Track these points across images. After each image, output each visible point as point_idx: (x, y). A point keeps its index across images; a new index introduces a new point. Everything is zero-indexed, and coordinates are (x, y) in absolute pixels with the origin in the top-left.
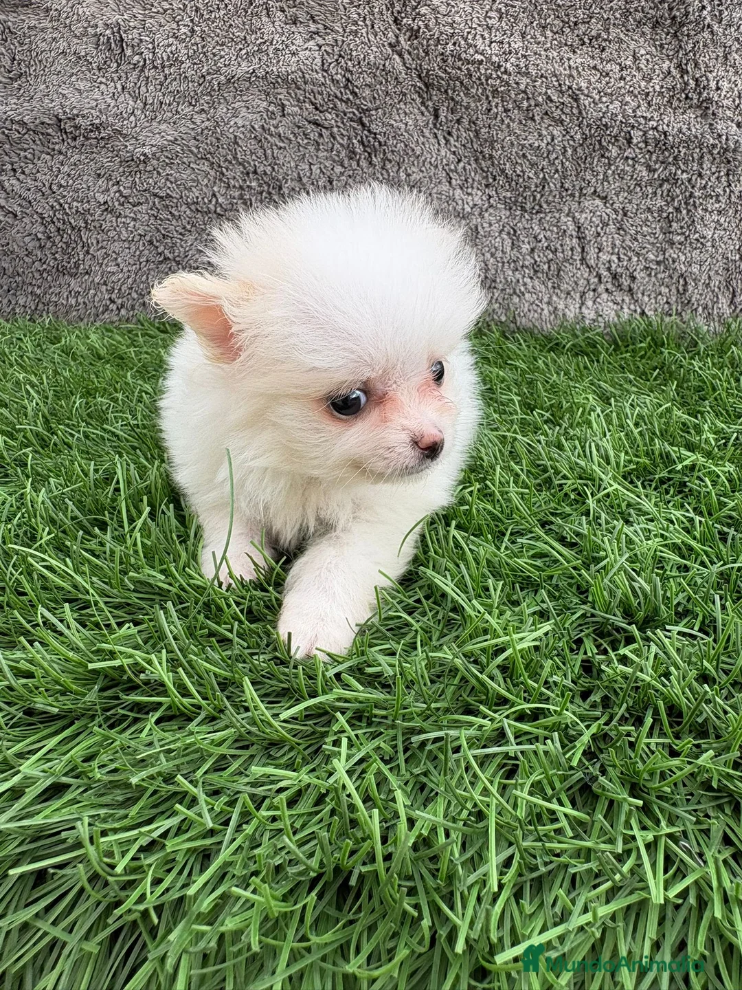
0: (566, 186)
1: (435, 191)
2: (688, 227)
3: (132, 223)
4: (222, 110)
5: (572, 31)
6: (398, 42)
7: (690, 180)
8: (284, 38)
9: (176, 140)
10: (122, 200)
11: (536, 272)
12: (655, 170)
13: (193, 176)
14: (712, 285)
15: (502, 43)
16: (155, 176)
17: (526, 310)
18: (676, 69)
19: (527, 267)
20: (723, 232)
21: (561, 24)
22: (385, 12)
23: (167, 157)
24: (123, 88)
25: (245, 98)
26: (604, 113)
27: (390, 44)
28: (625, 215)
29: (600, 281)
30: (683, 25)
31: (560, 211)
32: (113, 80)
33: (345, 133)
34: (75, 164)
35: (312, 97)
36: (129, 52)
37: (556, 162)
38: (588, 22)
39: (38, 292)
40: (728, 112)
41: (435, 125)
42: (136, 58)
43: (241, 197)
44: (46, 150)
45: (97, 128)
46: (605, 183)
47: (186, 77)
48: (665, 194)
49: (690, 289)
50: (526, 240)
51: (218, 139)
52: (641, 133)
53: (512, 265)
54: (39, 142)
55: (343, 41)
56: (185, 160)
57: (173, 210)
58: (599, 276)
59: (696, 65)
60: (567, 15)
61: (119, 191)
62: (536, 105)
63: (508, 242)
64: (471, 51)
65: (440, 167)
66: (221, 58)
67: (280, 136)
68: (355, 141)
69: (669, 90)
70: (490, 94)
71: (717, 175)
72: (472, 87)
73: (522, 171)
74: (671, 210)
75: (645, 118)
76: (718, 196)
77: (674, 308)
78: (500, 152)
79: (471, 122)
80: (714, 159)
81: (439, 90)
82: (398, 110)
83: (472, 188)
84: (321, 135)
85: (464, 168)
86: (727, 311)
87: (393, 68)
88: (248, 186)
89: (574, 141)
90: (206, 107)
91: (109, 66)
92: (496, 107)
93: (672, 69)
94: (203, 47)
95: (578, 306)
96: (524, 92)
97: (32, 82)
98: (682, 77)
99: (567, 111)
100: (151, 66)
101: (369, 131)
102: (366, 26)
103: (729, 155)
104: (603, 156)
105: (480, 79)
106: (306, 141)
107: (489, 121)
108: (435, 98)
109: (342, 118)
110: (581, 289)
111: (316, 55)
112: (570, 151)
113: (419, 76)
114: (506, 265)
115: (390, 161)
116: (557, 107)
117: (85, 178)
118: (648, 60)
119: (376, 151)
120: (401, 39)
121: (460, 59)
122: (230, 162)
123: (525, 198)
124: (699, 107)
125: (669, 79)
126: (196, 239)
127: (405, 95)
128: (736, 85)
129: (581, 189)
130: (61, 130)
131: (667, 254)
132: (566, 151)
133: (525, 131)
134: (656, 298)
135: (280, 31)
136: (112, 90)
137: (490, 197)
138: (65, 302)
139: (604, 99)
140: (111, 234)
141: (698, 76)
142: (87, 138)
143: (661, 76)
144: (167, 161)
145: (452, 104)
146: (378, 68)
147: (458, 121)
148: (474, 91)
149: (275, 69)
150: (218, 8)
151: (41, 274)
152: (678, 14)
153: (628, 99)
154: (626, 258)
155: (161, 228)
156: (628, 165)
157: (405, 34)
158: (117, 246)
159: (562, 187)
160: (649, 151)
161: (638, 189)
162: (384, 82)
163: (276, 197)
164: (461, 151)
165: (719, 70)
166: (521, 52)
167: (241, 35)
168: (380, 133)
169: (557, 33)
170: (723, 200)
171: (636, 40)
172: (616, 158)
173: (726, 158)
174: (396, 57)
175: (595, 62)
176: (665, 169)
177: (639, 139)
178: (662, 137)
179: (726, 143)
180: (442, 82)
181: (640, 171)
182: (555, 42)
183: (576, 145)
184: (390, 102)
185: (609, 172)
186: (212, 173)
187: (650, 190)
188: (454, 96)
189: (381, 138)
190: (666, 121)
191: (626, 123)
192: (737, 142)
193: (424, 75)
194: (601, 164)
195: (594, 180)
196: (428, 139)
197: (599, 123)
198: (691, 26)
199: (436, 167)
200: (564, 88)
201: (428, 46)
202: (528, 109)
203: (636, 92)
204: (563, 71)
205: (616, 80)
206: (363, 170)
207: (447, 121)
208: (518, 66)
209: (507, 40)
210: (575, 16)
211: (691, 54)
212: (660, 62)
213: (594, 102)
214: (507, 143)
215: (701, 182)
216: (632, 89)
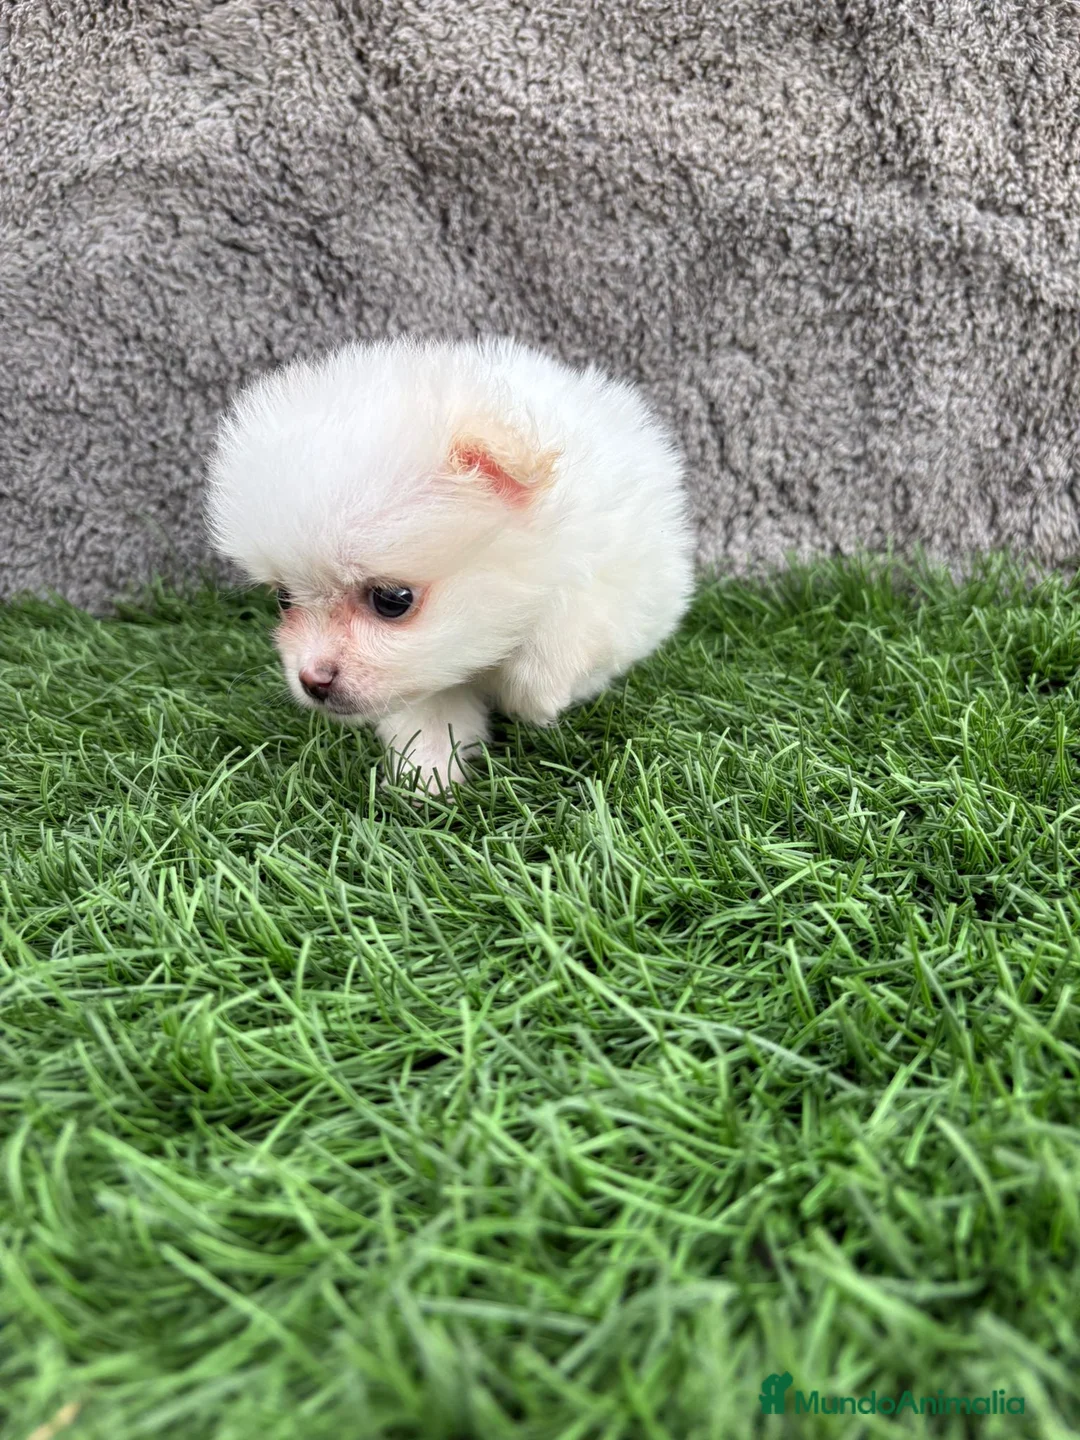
0: (682, 331)
2: (903, 393)
4: (71, 232)
5: (671, 53)
6: (366, 93)
7: (899, 311)
8: (167, 99)
12: (835, 296)
13: (33, 350)
14: (954, 493)
15: (547, 83)
18: (859, 110)
20: (966, 400)
21: (650, 43)
22: (337, 41)
25: (109, 208)
26: (737, 198)
27: (351, 97)
28: (791, 376)
29: (757, 497)
30: (867, 33)
31: (675, 376)
33: (287, 260)
35: (223, 199)
37: (660, 290)
38: (697, 37)
40: (961, 185)
41: (444, 238)
43: (118, 382)
46: (751, 325)
48: (858, 337)
49: (916, 502)
51: (69, 284)
52: (805, 231)
55: (271, 98)
56: (17, 322)
58: (754, 489)
59: (896, 101)
60: (660, 27)
62: (617, 191)
65: (458, 311)
66: (62, 139)
67: (174, 271)
68: (305, 274)
69: (851, 149)
70: (532, 177)
71: (947, 297)
72: (502, 166)
73: (602, 311)
74: (870, 364)
75: (811, 203)
76: (952, 335)
77: (890, 538)
78: (560, 279)
79: (508, 229)
80: (941, 269)
81: (445, 174)
82: (377, 215)
84: (245, 266)
85: (501, 310)
86: (986, 539)
87: (360, 139)
88: (130, 364)
89: (688, 251)
90: (42, 227)
92: (547, 199)
93: (854, 112)
94: (31, 124)
95: (720, 542)
96: (593, 169)
98: (872, 124)
99: (671, 197)
101: (330, 255)
102: (308, 68)
103: (968, 260)
104: (742, 276)
105: (511, 150)
106: (220, 279)
107: (537, 226)
108: (439, 190)
109: (280, 235)
110: (724, 513)
111: (226, 123)
112: (682, 271)
113: (409, 153)
115: (370, 306)
116: (654, 193)
118: (809, 99)
119: (344, 290)
120: (372, 88)
121: (474, 117)
122: (93, 322)
123: (612, 357)
124: (908, 177)
125: (850, 131)
126: (50, 459)
127: (386, 187)
128: (970, 135)
129: (709, 336)
131: (870, 445)
132: (675, 271)
133: (601, 240)
134: (857, 522)
135: (160, 86)
139: (735, 173)
141: (899, 120)
143: (835, 125)
145: (470, 199)
146: (333, 142)
148: (504, 172)
149: (154, 154)
150: (51, 55)
152: (854, 12)
153: (778, 170)
154: (799, 454)
156: (789, 290)
157: (377, 79)
159: (674, 334)
160: (822, 262)
161: (809, 331)
162: (346, 165)
163: (178, 380)
164: (493, 281)
165: (937, 109)
166: (583, 97)
167: (94, 98)
168: (348, 258)
169: (643, 59)
170: (962, 341)
171: (785, 65)
172: (765, 278)
173: (962, 267)
174: (365, 120)
175: (715, 107)
176: (854, 292)
177: (803, 241)
178: (845, 235)
179: (960, 239)
180: (450, 161)
181: (811, 299)
182: (643, 77)
183: (693, 259)
184: (361, 201)
185: (756, 304)
186: (66, 342)
187: (831, 332)
188: (472, 183)
189: (351, 266)
190: (848, 206)
191: (777, 214)
192: (979, 236)
193: (415, 149)
194: (739, 290)
195: (729, 320)
196: (433, 263)
197: (728, 217)
198: (880, 34)
199: (451, 311)
200: (663, 157)
201: (418, 96)
202: (603, 201)
203: (792, 157)
204: (659, 127)
205: (755, 137)
206: (323, 323)
207: (464, 229)
208: (577, 123)
209: (555, 77)
210: (672, 28)
211: (885, 83)
212: (832, 100)
213: (717, 179)
214: (571, 263)
215: (919, 313)
216: (784, 152)
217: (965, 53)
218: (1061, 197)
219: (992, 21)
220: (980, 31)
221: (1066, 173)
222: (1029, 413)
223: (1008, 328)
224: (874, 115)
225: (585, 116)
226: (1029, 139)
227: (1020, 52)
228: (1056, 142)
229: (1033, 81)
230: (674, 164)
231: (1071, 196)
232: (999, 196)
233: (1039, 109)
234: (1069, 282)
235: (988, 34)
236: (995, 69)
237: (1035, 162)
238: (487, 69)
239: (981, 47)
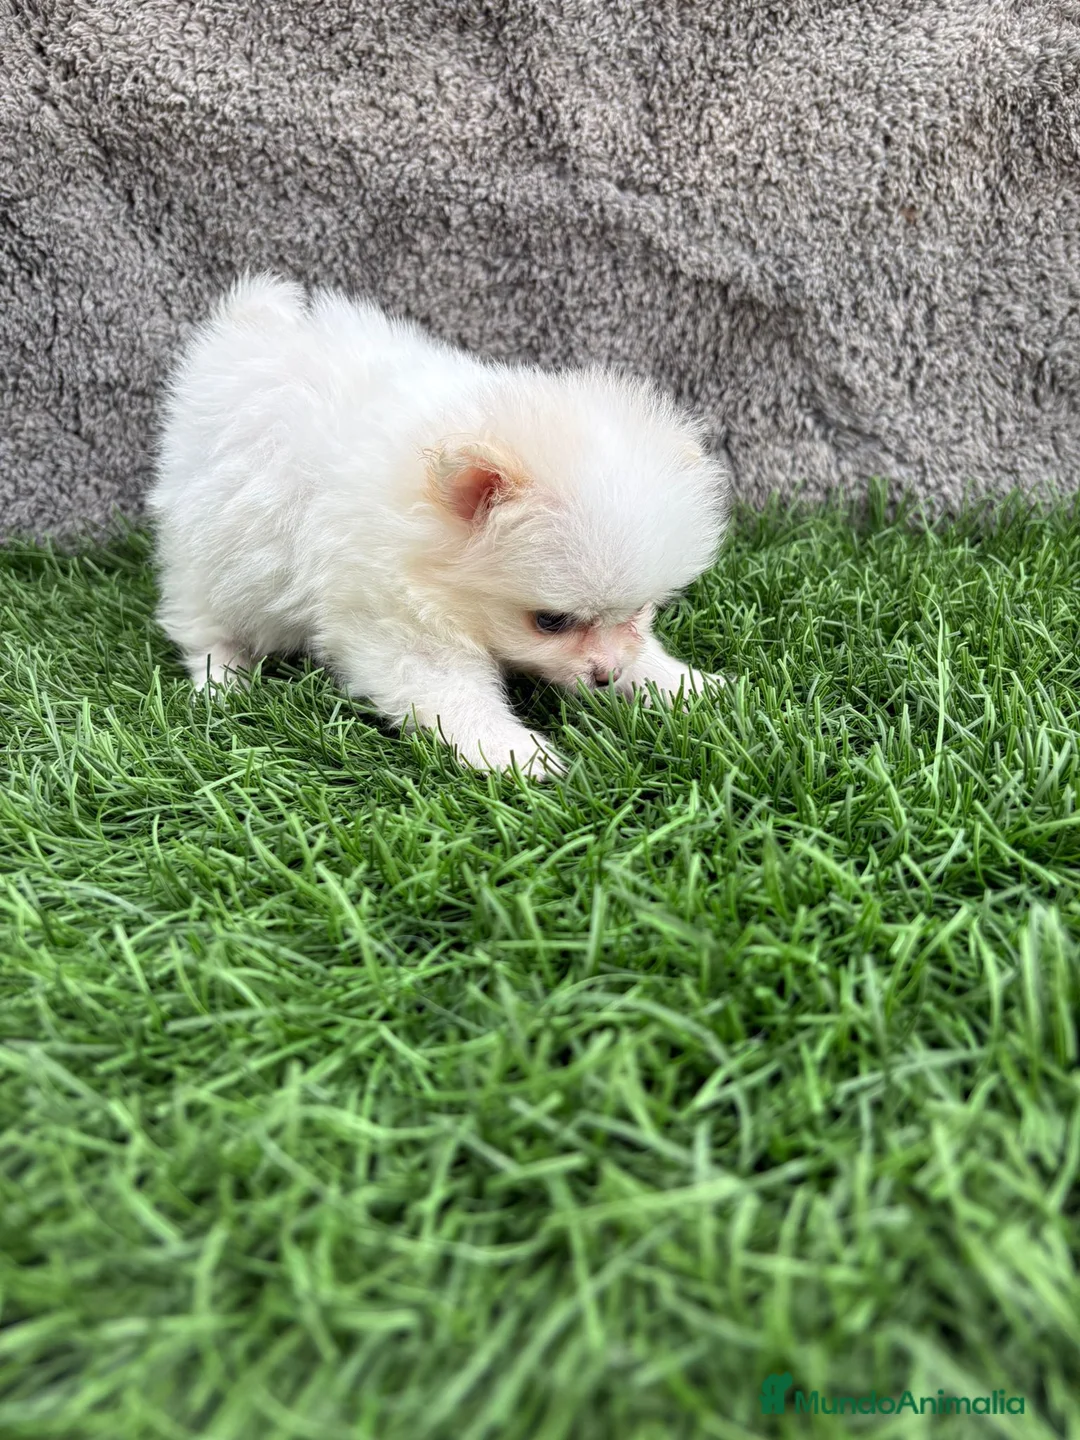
1: (145, 327)
5: (327, 44)
6: (47, 84)
12: (496, 269)
15: (214, 72)
18: (502, 96)
21: (308, 35)
22: (16, 35)
26: (399, 178)
27: (34, 88)
30: (505, 23)
37: (335, 266)
38: (350, 29)
40: (599, 165)
41: (129, 216)
46: (422, 297)
48: (521, 306)
52: (462, 209)
59: (535, 89)
60: (315, 19)
62: (287, 173)
64: (164, 88)
65: (150, 288)
69: (498, 133)
70: (207, 159)
71: (597, 270)
72: (177, 150)
74: (533, 332)
75: (464, 183)
76: (604, 304)
78: (241, 257)
79: (190, 208)
80: (589, 244)
81: (127, 158)
82: (65, 197)
85: (190, 286)
87: (43, 127)
89: (357, 229)
92: (223, 180)
93: (499, 99)
96: (263, 151)
98: (515, 111)
99: (337, 179)
101: (22, 234)
103: (611, 235)
104: (410, 251)
105: (183, 134)
107: (216, 205)
108: (122, 172)
112: (353, 247)
113: (90, 137)
115: (65, 283)
116: (321, 175)
118: (458, 87)
119: (38, 267)
120: (51, 79)
121: (147, 105)
124: (552, 159)
125: (496, 116)
127: (72, 170)
128: (606, 119)
132: (347, 247)
133: (278, 219)
139: (394, 156)
141: (539, 106)
143: (483, 111)
145: (152, 181)
148: (179, 155)
153: (435, 152)
156: (453, 264)
157: (55, 70)
160: (481, 238)
161: (476, 302)
162: (32, 151)
164: (180, 258)
165: (573, 95)
166: (248, 85)
168: (40, 237)
169: (304, 50)
170: (615, 309)
171: (434, 55)
172: (431, 253)
173: (607, 241)
174: (47, 109)
175: (372, 94)
176: (512, 266)
177: (462, 219)
178: (498, 213)
179: (602, 217)
180: (127, 145)
181: (473, 273)
182: (304, 66)
183: (363, 236)
184: (48, 184)
185: (424, 277)
187: (496, 302)
188: (152, 166)
189: (42, 245)
190: (500, 186)
191: (435, 194)
192: (619, 213)
193: (95, 134)
194: (408, 264)
195: (401, 293)
196: (122, 241)
197: (391, 196)
198: (515, 24)
199: (142, 287)
200: (325, 141)
201: (94, 86)
202: (275, 182)
203: (446, 141)
204: (319, 112)
205: (411, 122)
206: (21, 300)
207: (148, 210)
208: (243, 109)
209: (221, 67)
210: (326, 20)
211: (523, 71)
212: (478, 87)
213: (378, 160)
214: (251, 240)
215: (573, 284)
216: (438, 136)
217: (595, 41)
218: (692, 176)
219: (618, 11)
220: (608, 20)
221: (697, 153)
222: (682, 375)
223: (654, 297)
224: (517, 101)
225: (250, 103)
226: (660, 121)
227: (647, 40)
228: (685, 124)
229: (661, 67)
230: (336, 148)
231: (702, 175)
232: (636, 176)
233: (667, 94)
234: (705, 255)
235: (615, 23)
236: (625, 56)
237: (666, 144)
238: (156, 60)
239: (610, 35)
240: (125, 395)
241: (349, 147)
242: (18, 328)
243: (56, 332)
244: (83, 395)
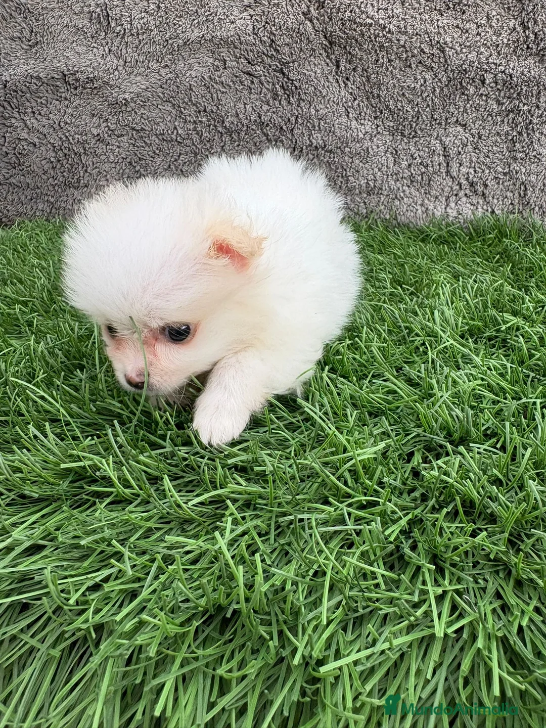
0: (435, 117)
1: (337, 122)
2: (528, 146)
3: (117, 150)
4: (181, 65)
6: (309, 11)
7: (529, 111)
8: (225, 10)
9: (148, 88)
10: (110, 133)
11: (412, 181)
12: (503, 104)
13: (160, 114)
15: (387, 9)
16: (133, 114)
17: (405, 210)
18: (519, 25)
19: (405, 178)
23: (142, 101)
24: (110, 51)
25: (197, 56)
26: (464, 61)
27: (303, 13)
28: (480, 138)
29: (461, 188)
31: (430, 135)
32: (102, 45)
33: (270, 80)
34: (76, 107)
35: (246, 54)
36: (113, 24)
37: (428, 99)
39: (52, 200)
41: (337, 73)
42: (119, 28)
43: (195, 129)
44: (56, 97)
45: (91, 80)
46: (465, 114)
47: (154, 41)
48: (510, 122)
49: (529, 193)
50: (405, 158)
51: (178, 87)
52: (492, 76)
53: (395, 177)
54: (50, 92)
55: (269, 12)
56: (154, 103)
57: (146, 140)
58: (460, 184)
59: (536, 22)
61: (108, 126)
62: (412, 56)
63: (391, 160)
64: (364, 16)
65: (341, 105)
66: (180, 26)
67: (222, 83)
68: (277, 86)
69: (514, 42)
70: (377, 49)
72: (365, 44)
73: (402, 106)
74: (515, 134)
75: (494, 63)
77: (517, 208)
78: (385, 92)
79: (364, 70)
81: (340, 46)
82: (309, 62)
83: (365, 119)
84: (252, 82)
85: (359, 105)
87: (305, 30)
88: (200, 121)
89: (441, 83)
90: (169, 63)
91: (99, 35)
92: (383, 58)
93: (517, 26)
94: (167, 19)
95: (443, 207)
96: (404, 46)
97: (45, 48)
98: (524, 31)
99: (436, 60)
100: (129, 34)
101: (288, 79)
104: (463, 94)
105: (370, 38)
106: (242, 87)
107: (377, 69)
108: (337, 52)
109: (268, 69)
110: (446, 194)
111: (249, 22)
112: (438, 91)
113: (325, 37)
114: (390, 178)
115: (304, 101)
116: (428, 57)
117: (84, 117)
118: (498, 20)
119: (293, 94)
120: (312, 9)
121: (355, 23)
122: (187, 104)
123: (404, 127)
124: (537, 55)
125: (514, 34)
126: (163, 160)
127: (314, 50)
129: (447, 119)
130: (66, 83)
131: (512, 168)
132: (435, 90)
133: (404, 76)
134: (503, 200)
135: (223, 5)
136: (101, 52)
137: (378, 126)
138: (70, 207)
139: (464, 50)
140: (103, 157)
141: (536, 31)
142: (85, 88)
143: (508, 31)
144: (141, 103)
145: (349, 57)
146: (294, 31)
147: (354, 70)
148: (366, 46)
149: (218, 34)
151: (54, 188)
153: (482, 50)
154: (481, 171)
155: (138, 153)
156: (483, 100)
157: (314, 5)
158: (106, 166)
159: (432, 118)
160: (498, 89)
161: (490, 118)
162: (299, 41)
163: (220, 129)
164: (356, 92)
166: (401, 16)
167: (194, 9)
168: (296, 80)
171: (489, 5)
172: (473, 95)
174: (308, 22)
175: (458, 22)
176: (511, 102)
177: (491, 80)
178: (509, 78)
180: (343, 41)
181: (491, 105)
182: (427, 8)
183: (443, 86)
184: (303, 56)
185: (468, 106)
186: (174, 112)
187: (499, 119)
188: (351, 50)
189: (296, 83)
190: (511, 67)
191: (481, 68)
193: (328, 35)
194: (461, 100)
195: (456, 112)
196: (332, 83)
197: (460, 68)
200: (434, 42)
201: (331, 13)
202: (406, 60)
203: (489, 44)
204: (433, 30)
205: (473, 35)
206: (283, 107)
207: (346, 70)
208: (399, 27)
209: (390, 7)
211: (532, 14)
212: (508, 21)
213: (456, 52)
214: (390, 85)
215: (538, 112)
216: (485, 42)
225: (402, 24)
230: (438, 46)
240: (323, 152)
241: (444, 46)
242: (280, 120)
243: (296, 122)
244: (304, 151)
